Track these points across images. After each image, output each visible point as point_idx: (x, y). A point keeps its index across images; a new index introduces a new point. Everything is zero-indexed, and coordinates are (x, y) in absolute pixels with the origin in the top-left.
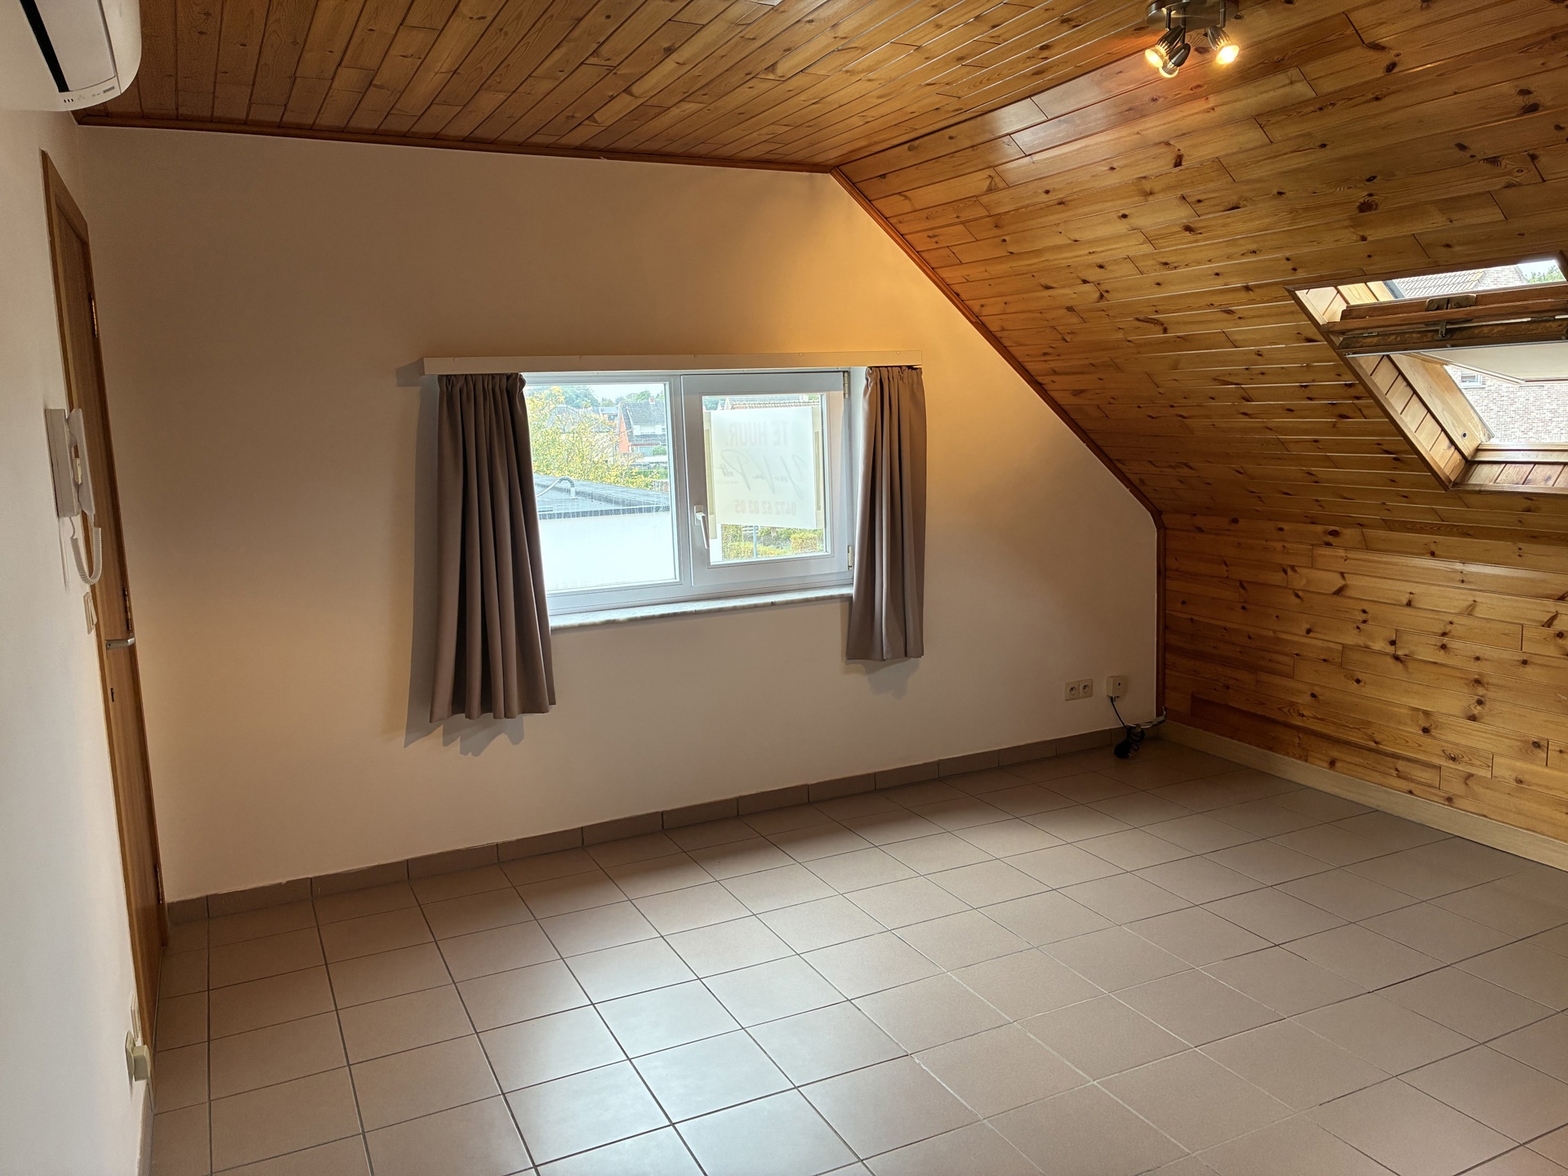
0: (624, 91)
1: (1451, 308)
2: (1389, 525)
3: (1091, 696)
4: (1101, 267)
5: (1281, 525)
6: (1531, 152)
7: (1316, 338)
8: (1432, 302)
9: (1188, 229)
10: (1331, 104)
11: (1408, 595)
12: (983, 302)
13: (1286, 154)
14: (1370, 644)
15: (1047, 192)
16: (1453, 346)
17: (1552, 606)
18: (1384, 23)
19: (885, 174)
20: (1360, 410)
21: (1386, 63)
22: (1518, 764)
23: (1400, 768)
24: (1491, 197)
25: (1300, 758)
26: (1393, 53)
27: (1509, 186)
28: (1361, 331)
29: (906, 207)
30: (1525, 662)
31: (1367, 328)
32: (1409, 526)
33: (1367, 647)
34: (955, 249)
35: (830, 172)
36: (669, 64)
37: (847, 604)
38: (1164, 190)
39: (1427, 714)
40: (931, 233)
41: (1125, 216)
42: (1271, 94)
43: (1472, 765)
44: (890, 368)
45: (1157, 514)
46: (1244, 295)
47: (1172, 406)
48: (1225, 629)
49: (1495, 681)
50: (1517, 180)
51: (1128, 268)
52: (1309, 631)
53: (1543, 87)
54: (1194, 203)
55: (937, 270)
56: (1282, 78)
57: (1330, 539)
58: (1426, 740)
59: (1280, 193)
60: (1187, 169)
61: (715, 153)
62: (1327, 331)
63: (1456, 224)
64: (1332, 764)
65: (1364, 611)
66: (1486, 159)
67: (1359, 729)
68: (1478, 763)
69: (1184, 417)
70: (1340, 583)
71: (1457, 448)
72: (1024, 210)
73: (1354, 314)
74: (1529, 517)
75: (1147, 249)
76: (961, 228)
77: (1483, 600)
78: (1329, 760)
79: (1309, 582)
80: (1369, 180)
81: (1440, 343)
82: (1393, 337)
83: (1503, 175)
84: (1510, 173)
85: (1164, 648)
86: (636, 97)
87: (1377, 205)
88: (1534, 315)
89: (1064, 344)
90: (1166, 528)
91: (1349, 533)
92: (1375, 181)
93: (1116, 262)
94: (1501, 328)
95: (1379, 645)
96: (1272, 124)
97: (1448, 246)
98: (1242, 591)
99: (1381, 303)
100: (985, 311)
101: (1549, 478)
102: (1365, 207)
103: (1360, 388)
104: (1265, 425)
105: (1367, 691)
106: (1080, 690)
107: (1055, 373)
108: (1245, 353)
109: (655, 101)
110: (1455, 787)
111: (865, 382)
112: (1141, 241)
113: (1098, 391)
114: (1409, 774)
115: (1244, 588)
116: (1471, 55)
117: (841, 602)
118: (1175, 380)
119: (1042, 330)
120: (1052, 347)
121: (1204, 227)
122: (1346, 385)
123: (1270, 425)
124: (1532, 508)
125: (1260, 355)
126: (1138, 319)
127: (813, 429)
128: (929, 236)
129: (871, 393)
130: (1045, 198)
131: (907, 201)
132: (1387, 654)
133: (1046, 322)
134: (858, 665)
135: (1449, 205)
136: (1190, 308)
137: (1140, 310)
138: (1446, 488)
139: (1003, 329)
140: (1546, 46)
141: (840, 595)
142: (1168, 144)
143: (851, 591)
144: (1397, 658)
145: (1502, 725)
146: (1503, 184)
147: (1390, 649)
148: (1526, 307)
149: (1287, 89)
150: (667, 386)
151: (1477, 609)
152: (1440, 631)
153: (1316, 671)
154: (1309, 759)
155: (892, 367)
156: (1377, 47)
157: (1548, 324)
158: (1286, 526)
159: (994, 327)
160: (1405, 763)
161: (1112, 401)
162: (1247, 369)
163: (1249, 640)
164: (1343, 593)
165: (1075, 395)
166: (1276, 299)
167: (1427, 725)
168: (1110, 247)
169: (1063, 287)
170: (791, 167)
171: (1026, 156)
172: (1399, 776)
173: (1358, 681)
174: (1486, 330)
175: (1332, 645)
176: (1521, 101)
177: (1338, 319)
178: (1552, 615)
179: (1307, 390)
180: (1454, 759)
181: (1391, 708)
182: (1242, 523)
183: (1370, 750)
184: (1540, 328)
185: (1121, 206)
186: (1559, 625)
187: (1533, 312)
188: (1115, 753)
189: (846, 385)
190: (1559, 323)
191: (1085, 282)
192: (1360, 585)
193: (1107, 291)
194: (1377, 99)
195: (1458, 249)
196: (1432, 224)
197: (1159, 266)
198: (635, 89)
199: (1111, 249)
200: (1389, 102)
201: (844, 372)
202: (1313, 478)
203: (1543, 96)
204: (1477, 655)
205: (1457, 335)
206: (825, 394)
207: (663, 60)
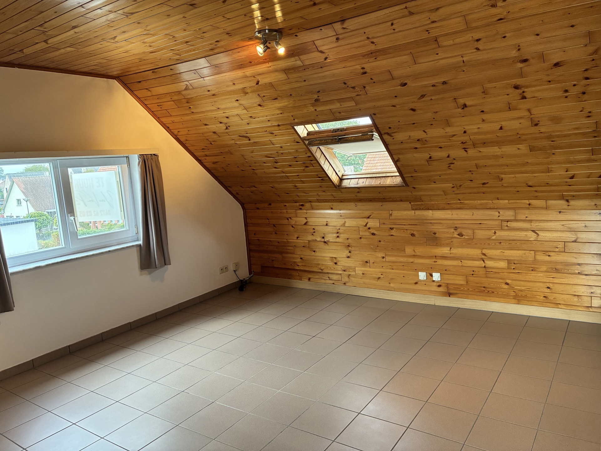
0: (44, 41)
1: (339, 132)
2: (318, 201)
3: (228, 271)
4: (227, 118)
5: (285, 204)
6: (364, 86)
7: (299, 142)
8: (333, 130)
9: (260, 105)
10: (308, 68)
11: (326, 222)
12: (179, 130)
13: (293, 82)
14: (317, 239)
15: (209, 91)
16: (341, 143)
17: (366, 220)
18: (324, 45)
19: (141, 81)
20: (312, 164)
21: (324, 57)
22: (362, 269)
23: (330, 277)
24: (352, 99)
25: (299, 280)
26: (327, 54)
27: (357, 95)
28: (314, 139)
29: (149, 94)
30: (361, 238)
31: (315, 138)
32: (325, 201)
33: (316, 240)
34: (168, 111)
35: (115, 79)
36: (72, 32)
37: (138, 248)
38: (251, 92)
39: (335, 258)
40: (159, 104)
41: (237, 100)
42: (290, 63)
43: (350, 271)
44: (147, 155)
45: (242, 205)
46: (277, 128)
47: (250, 166)
48: (270, 241)
49: (354, 245)
50: (360, 94)
51: (236, 119)
52: (297, 238)
53: (368, 67)
54: (262, 97)
55: (160, 118)
56: (293, 59)
57: (301, 207)
58: (335, 266)
59: (291, 95)
60: (261, 85)
61: (68, 69)
62: (303, 139)
63: (342, 106)
64: (309, 279)
65: (314, 229)
66: (351, 87)
67: (316, 267)
68: (351, 271)
69: (254, 170)
70: (305, 221)
71: (338, 175)
72: (199, 97)
73: (311, 134)
74: (359, 195)
75: (245, 111)
76: (173, 102)
77: (348, 221)
78: (308, 278)
79: (296, 222)
80: (318, 92)
81: (337, 142)
82: (323, 141)
83: (355, 92)
84: (358, 92)
85: (249, 251)
86: (48, 44)
87: (320, 100)
88: (363, 133)
89: (212, 145)
90: (246, 209)
91: (308, 205)
92: (320, 92)
93: (233, 116)
94: (354, 137)
95: (319, 239)
96: (289, 73)
97: (340, 113)
98: (275, 228)
99: (316, 131)
100: (180, 134)
101: (363, 182)
102: (317, 100)
103: (313, 157)
104: (282, 171)
105: (317, 254)
106: (224, 270)
107: (206, 156)
108: (277, 147)
109: (55, 46)
110: (346, 279)
111: (138, 160)
112: (243, 109)
113: (223, 162)
114: (333, 278)
115: (275, 227)
116: (349, 57)
117: (136, 247)
118: (252, 157)
119: (203, 140)
120: (206, 147)
121: (265, 105)
122: (308, 156)
123: (284, 171)
124: (360, 191)
125: (281, 148)
126: (240, 136)
127: (116, 180)
128: (158, 106)
129: (141, 164)
130: (208, 93)
131: (149, 92)
132: (322, 241)
133: (204, 137)
134: (145, 271)
135: (341, 100)
136: (259, 132)
137: (241, 133)
138: (336, 187)
139: (187, 140)
140: (369, 56)
141: (136, 245)
142: (254, 77)
143: (141, 242)
144: (325, 242)
145: (357, 258)
146: (356, 95)
147: (323, 240)
148: (361, 131)
149: (295, 63)
150: (51, 165)
151: (346, 224)
152: (336, 232)
153: (301, 250)
154: (302, 279)
155: (148, 154)
156: (322, 52)
157: (367, 136)
158: (287, 204)
159: (182, 139)
160: (331, 275)
161: (228, 165)
162: (277, 152)
163: (279, 244)
164: (307, 224)
165: (214, 164)
166: (288, 129)
167: (336, 262)
168: (232, 111)
169: (212, 124)
170: (99, 76)
171: (202, 78)
172: (330, 280)
173: (314, 251)
174: (350, 138)
175: (306, 241)
176: (362, 71)
177: (306, 135)
178: (366, 223)
179: (296, 159)
180: (344, 271)
181: (325, 258)
182: (273, 205)
183: (320, 273)
184: (365, 137)
185: (236, 97)
186: (368, 226)
187: (362, 133)
188: (239, 290)
189: (128, 162)
190: (370, 135)
191: (221, 123)
192: (312, 221)
193: (229, 126)
194: (321, 68)
195: (342, 114)
196: (335, 106)
197: (249, 118)
198: (49, 41)
199: (232, 112)
200: (325, 69)
201: (126, 157)
202: (297, 188)
203: (367, 70)
204: (348, 238)
205: (342, 140)
206: (120, 166)
207: (69, 31)
